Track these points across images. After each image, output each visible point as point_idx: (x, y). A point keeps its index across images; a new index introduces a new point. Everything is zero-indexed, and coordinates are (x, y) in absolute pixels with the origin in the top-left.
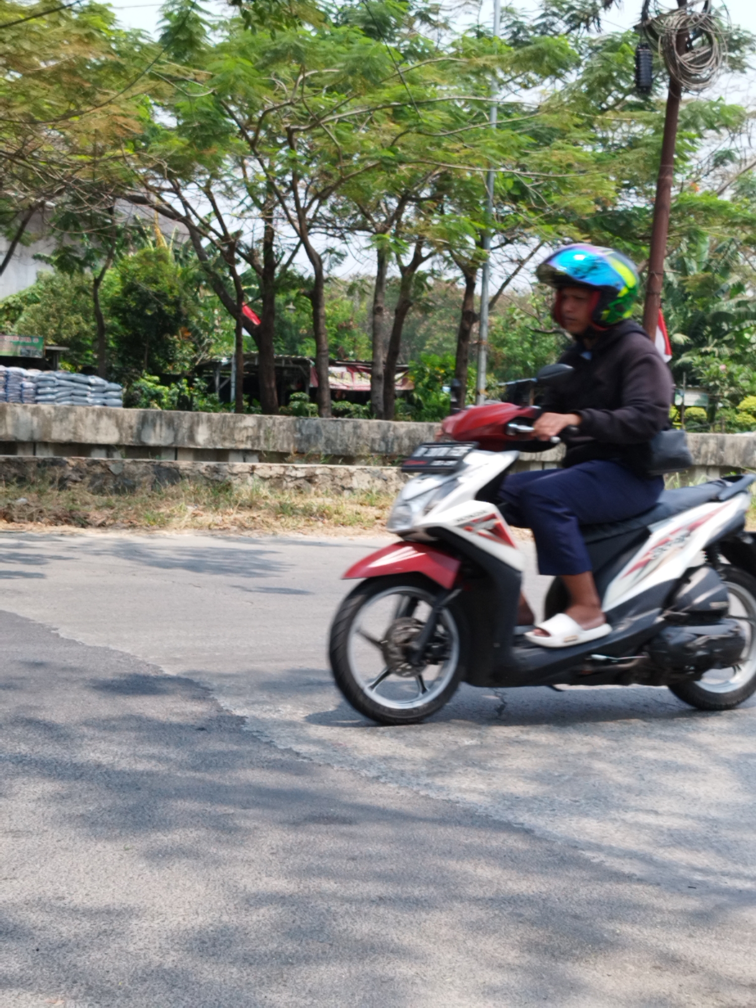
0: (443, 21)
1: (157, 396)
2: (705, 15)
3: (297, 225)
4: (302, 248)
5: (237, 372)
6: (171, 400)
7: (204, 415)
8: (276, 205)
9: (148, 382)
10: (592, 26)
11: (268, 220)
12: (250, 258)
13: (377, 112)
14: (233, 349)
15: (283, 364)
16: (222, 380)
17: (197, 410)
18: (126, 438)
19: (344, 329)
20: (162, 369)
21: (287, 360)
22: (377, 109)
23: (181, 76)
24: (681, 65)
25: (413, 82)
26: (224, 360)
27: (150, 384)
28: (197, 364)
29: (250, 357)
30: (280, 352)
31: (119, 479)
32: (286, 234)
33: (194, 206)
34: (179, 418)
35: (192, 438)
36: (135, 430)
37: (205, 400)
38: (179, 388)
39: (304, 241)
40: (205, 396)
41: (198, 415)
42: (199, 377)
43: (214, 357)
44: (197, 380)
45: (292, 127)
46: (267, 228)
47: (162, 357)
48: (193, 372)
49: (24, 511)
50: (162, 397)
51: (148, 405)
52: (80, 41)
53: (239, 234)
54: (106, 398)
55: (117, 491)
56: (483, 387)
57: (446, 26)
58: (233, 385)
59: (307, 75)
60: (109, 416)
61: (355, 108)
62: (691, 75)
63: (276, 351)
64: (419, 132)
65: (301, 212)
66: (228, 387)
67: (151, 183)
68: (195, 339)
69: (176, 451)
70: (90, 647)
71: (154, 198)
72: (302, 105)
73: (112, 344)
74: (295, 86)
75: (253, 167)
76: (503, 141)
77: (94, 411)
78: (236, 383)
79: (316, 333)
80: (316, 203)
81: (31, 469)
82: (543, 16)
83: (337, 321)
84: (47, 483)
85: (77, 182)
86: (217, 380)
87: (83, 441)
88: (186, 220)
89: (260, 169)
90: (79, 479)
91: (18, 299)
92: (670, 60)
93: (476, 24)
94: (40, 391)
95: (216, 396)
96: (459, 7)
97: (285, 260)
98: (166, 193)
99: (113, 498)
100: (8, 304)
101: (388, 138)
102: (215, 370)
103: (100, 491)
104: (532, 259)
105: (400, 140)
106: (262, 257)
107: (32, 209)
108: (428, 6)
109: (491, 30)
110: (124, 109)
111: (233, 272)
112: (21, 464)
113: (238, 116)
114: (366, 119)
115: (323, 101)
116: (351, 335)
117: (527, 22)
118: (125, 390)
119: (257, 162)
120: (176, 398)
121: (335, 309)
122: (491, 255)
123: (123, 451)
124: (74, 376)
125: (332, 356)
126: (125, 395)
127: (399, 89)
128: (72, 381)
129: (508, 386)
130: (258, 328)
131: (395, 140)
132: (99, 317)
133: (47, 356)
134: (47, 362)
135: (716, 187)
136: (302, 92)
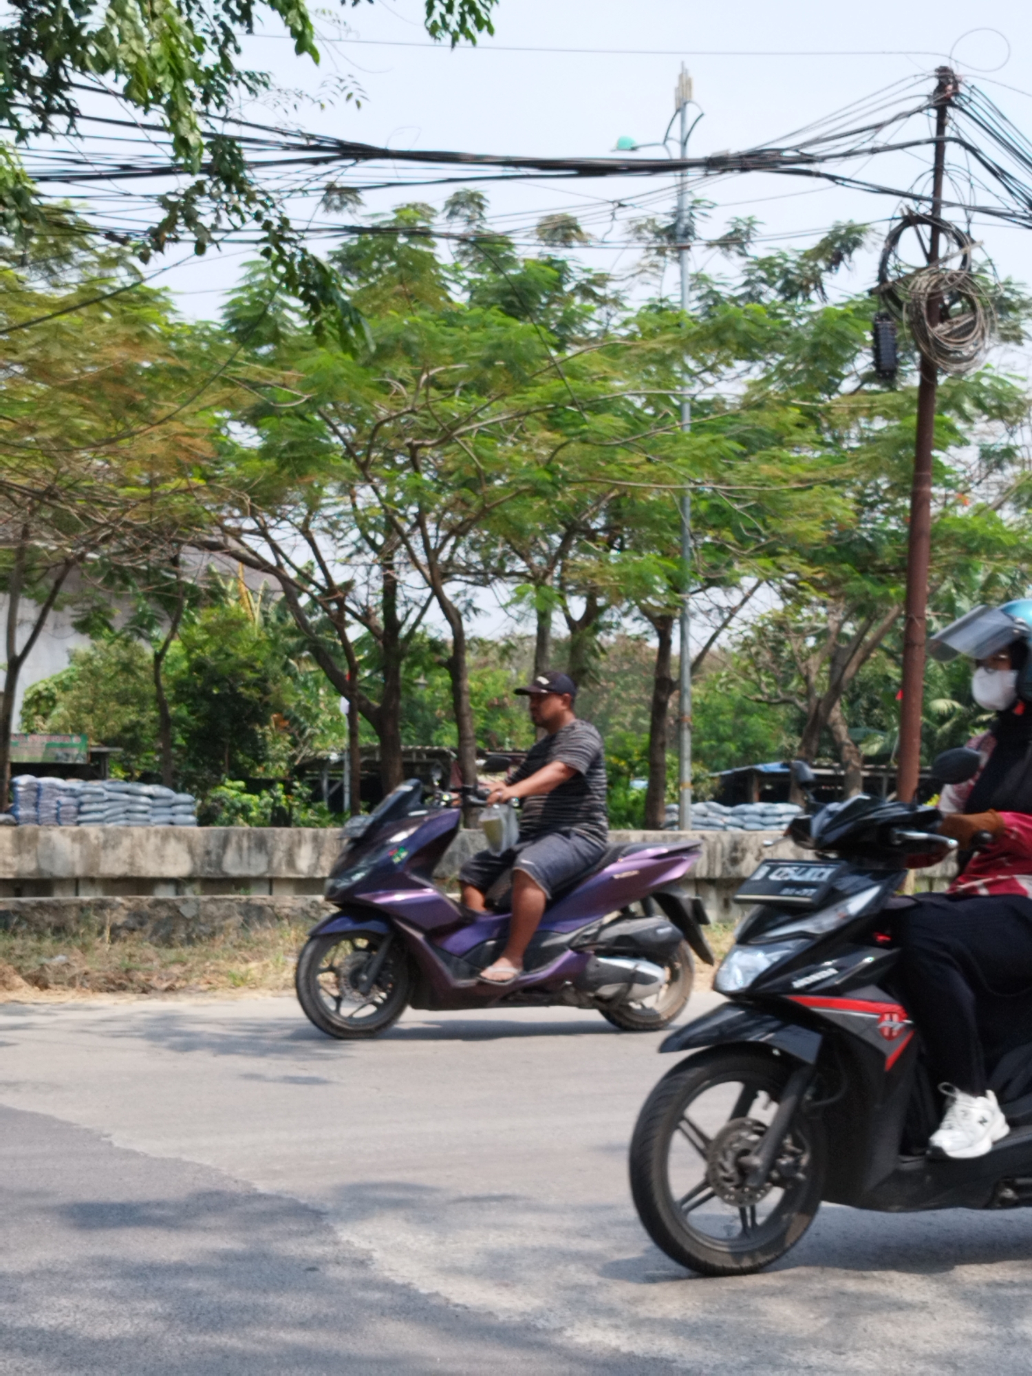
0: (612, 296)
1: (245, 810)
2: (964, 273)
3: (427, 572)
4: (435, 602)
5: (352, 772)
6: (262, 813)
7: (308, 832)
8: (398, 546)
9: (230, 790)
10: (814, 296)
11: (387, 566)
12: (365, 618)
13: (528, 419)
14: (345, 741)
15: (414, 759)
16: (331, 783)
17: (298, 826)
18: (202, 867)
19: (497, 708)
20: (248, 771)
21: (419, 753)
22: (528, 413)
23: (264, 381)
24: (935, 340)
25: (574, 376)
26: (334, 757)
27: (233, 793)
28: (296, 763)
29: (369, 751)
30: (409, 743)
31: (192, 924)
32: (412, 584)
33: (286, 551)
34: (273, 837)
35: (291, 863)
36: (214, 857)
37: (310, 811)
38: (272, 796)
39: (437, 592)
40: (309, 806)
41: (299, 833)
42: (300, 780)
43: (320, 754)
44: (297, 784)
45: (416, 442)
46: (387, 577)
47: (248, 755)
48: (291, 775)
49: (64, 973)
50: (251, 810)
51: (231, 822)
52: (128, 342)
53: (348, 586)
54: (173, 814)
55: (189, 940)
56: (687, 778)
57: (617, 302)
58: (347, 789)
59: (432, 373)
60: (178, 838)
61: (500, 414)
62: (950, 352)
63: (404, 740)
64: (585, 441)
65: (432, 553)
66: (340, 792)
67: (229, 523)
68: (294, 729)
69: (271, 882)
70: (156, 1159)
71: (233, 544)
72: (426, 412)
73: (180, 741)
74: (418, 389)
75: (365, 495)
76: (700, 447)
77: (157, 832)
78: (351, 787)
79: (458, 714)
80: (451, 542)
81: (72, 915)
82: (746, 284)
83: (487, 698)
84: (94, 935)
85: (127, 525)
86: (325, 784)
87: (143, 874)
88: (277, 571)
89: (376, 500)
90: (138, 927)
91: (51, 685)
92: (920, 335)
93: (657, 297)
94: (84, 808)
95: (324, 804)
96: (633, 276)
97: (412, 619)
98: (247, 535)
99: (185, 951)
100: (39, 693)
101: (545, 452)
102: (321, 769)
103: (167, 942)
104: (746, 605)
105: (560, 454)
106: (381, 614)
107: (69, 564)
108: (591, 277)
109: (678, 305)
110: (191, 428)
111: (343, 636)
112: (58, 909)
113: (342, 429)
114: (514, 427)
115: (456, 406)
116: (506, 715)
117: (725, 292)
118: (199, 802)
119: (369, 489)
120: (269, 811)
121: (483, 683)
122: (691, 601)
123: (197, 887)
124: (128, 786)
125: (480, 744)
126: (200, 809)
127: (555, 386)
128: (127, 792)
129: (723, 777)
130: (379, 710)
131: (553, 454)
132: (162, 705)
133: (92, 761)
134: (93, 769)
135: (991, 500)
136: (426, 395)
